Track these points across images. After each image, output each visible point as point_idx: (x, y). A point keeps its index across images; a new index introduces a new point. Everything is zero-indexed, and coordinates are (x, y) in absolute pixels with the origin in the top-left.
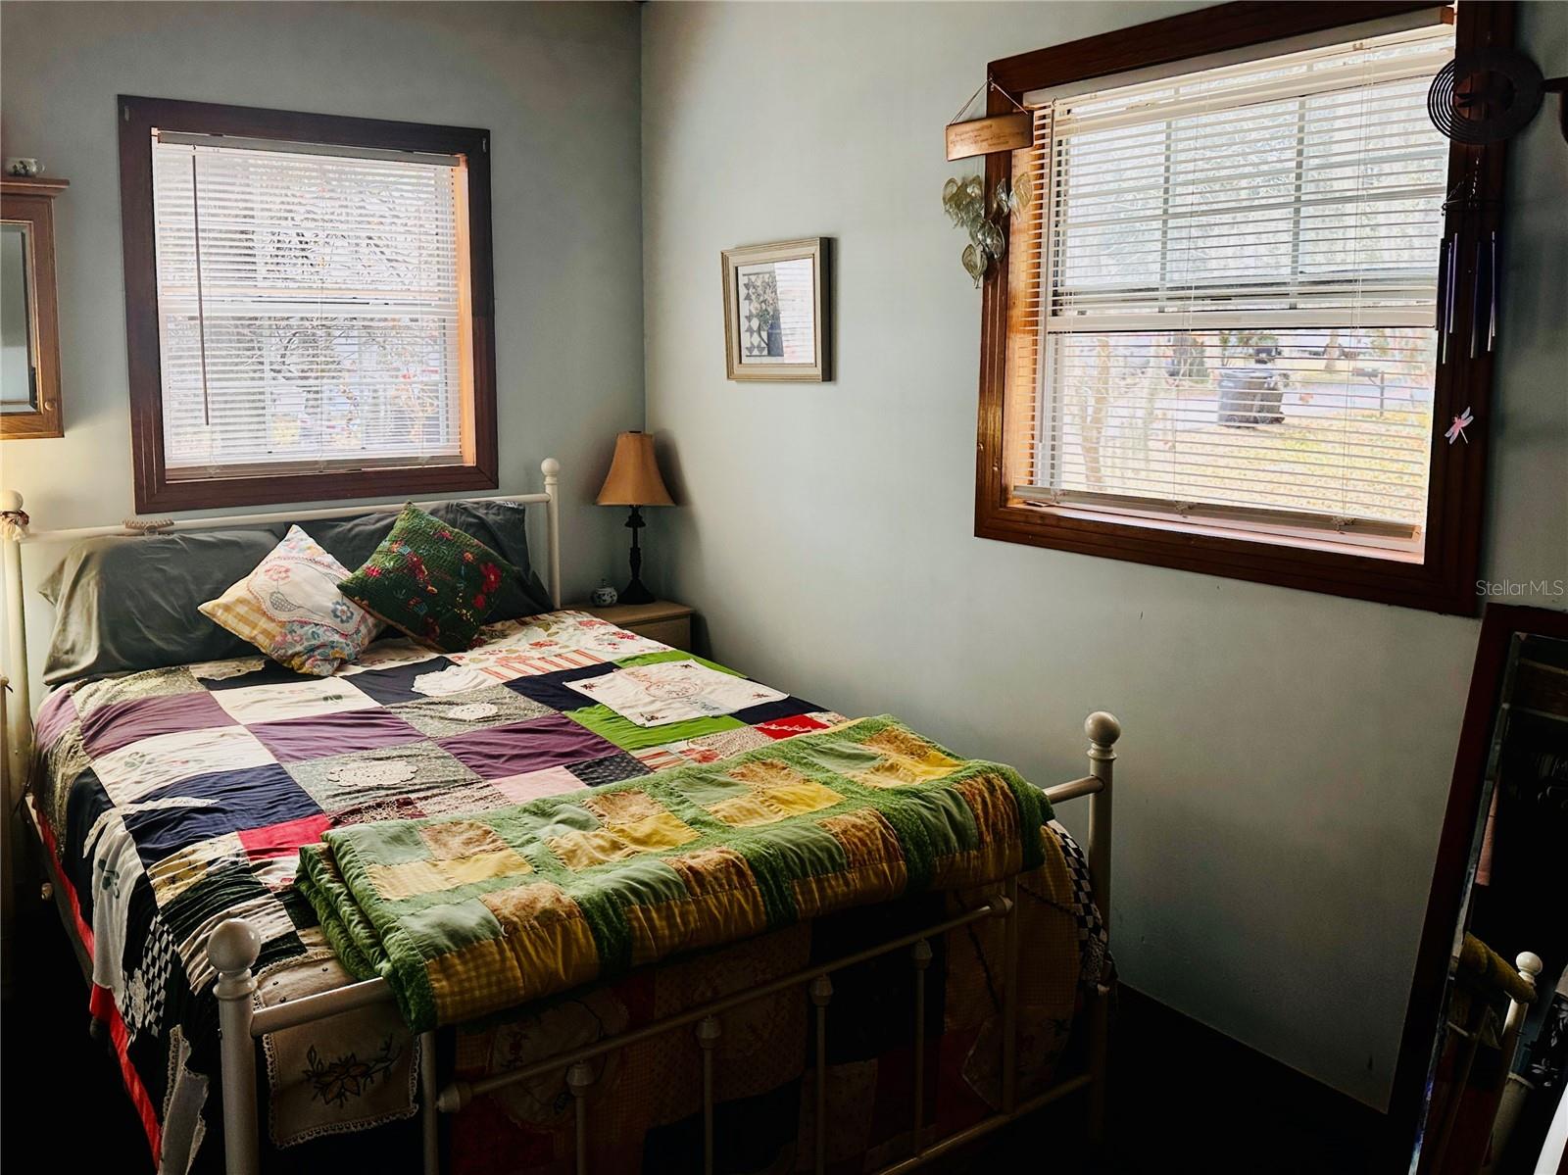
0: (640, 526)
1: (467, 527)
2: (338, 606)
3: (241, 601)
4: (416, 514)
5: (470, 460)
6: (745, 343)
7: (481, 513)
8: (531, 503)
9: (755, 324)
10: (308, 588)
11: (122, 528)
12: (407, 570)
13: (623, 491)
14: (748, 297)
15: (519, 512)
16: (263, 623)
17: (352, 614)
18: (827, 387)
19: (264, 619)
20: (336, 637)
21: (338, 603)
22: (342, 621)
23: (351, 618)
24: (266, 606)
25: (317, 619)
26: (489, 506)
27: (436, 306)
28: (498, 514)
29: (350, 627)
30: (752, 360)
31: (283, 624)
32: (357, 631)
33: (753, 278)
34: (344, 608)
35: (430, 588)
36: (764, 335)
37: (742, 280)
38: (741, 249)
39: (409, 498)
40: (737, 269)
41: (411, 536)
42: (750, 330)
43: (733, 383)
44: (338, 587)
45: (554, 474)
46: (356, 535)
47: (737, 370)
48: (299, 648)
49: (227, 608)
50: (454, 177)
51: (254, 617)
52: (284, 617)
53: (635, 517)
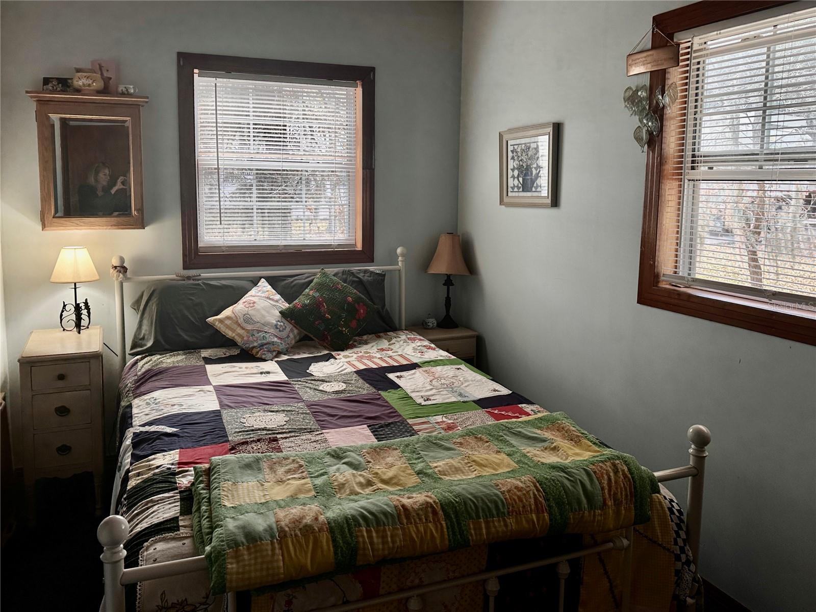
0: (451, 286)
1: (352, 283)
2: (279, 323)
3: (228, 318)
4: (325, 275)
5: (359, 247)
6: (511, 184)
7: (361, 275)
8: (391, 271)
9: (516, 173)
10: (264, 313)
11: (174, 276)
12: (316, 305)
13: (441, 267)
14: (513, 158)
15: (382, 276)
16: (239, 331)
17: (286, 327)
18: (554, 211)
19: (239, 328)
20: (276, 339)
21: (279, 321)
22: (280, 331)
23: (285, 329)
24: (241, 321)
25: (266, 329)
26: (366, 271)
27: (345, 164)
28: (370, 277)
29: (284, 334)
30: (514, 194)
31: (248, 331)
32: (288, 336)
33: (516, 147)
34: (282, 324)
35: (327, 315)
36: (521, 179)
37: (510, 148)
38: (511, 131)
39: (322, 266)
40: (507, 142)
41: (320, 287)
42: (513, 177)
43: (503, 206)
44: (280, 312)
45: (403, 255)
46: (294, 285)
47: (506, 200)
48: (255, 344)
49: (221, 321)
50: (356, 93)
51: (235, 326)
52: (249, 327)
53: (448, 281)
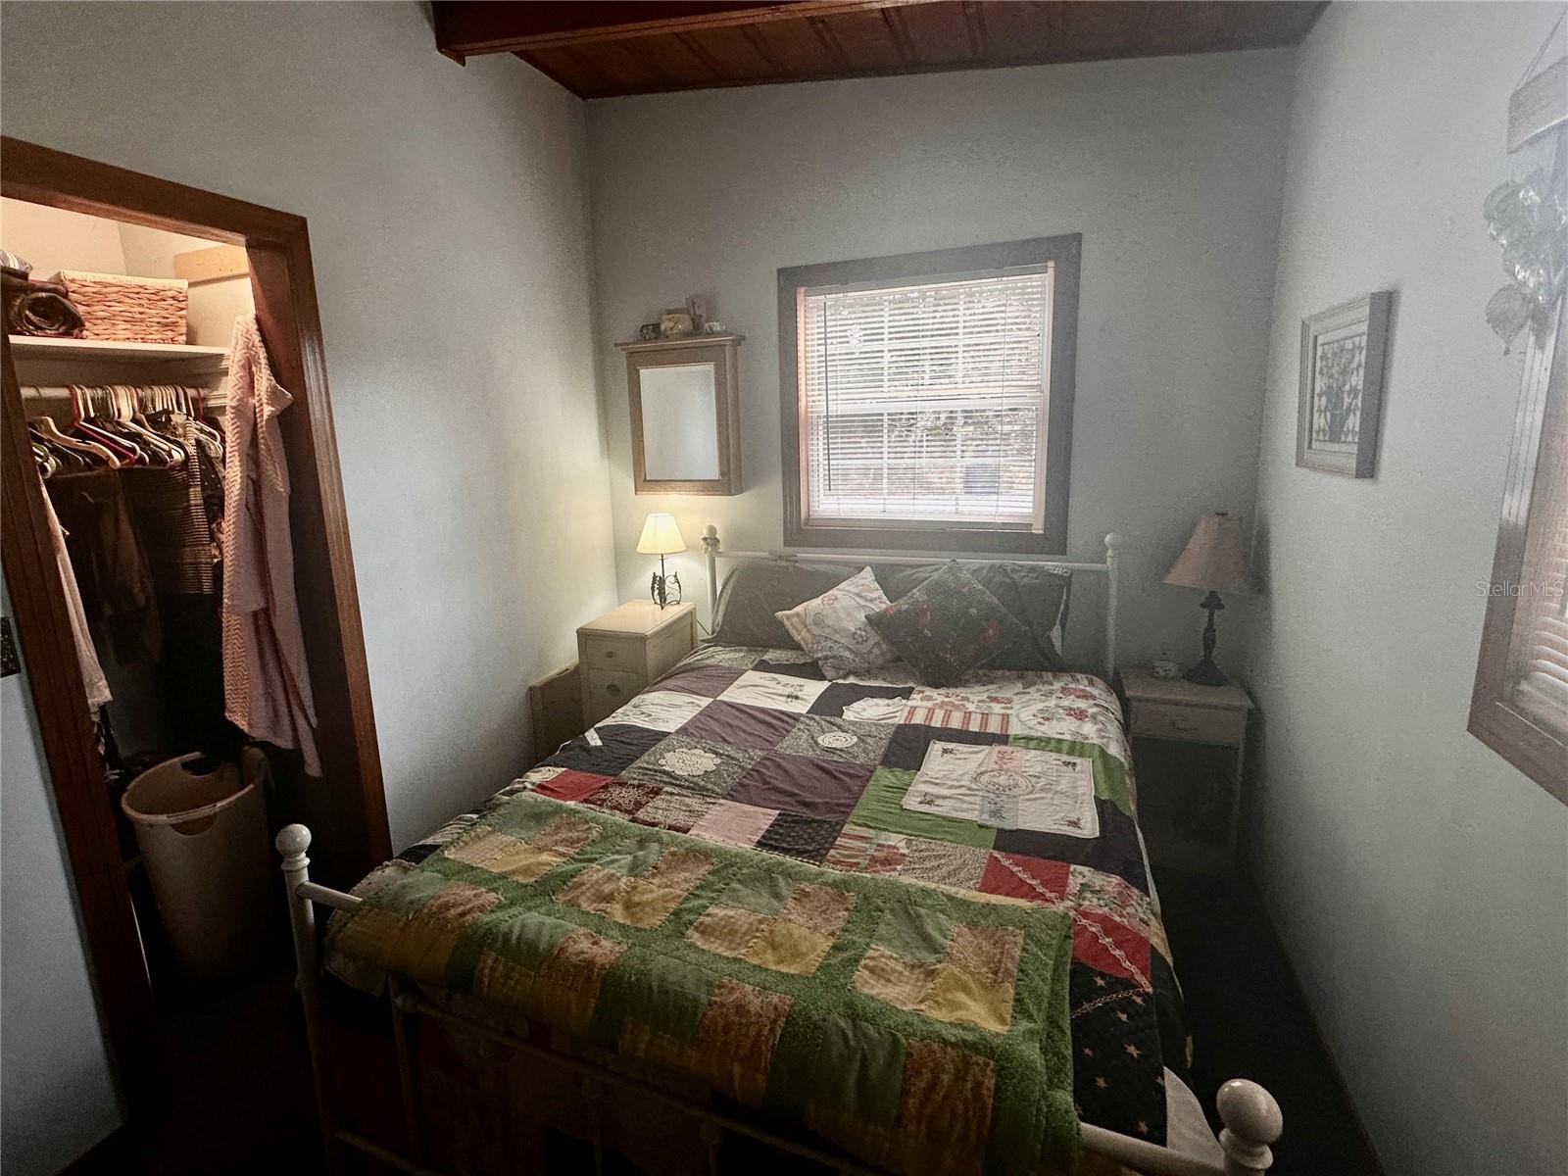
0: (1219, 609)
1: (996, 587)
2: (859, 632)
3: (797, 615)
4: (957, 569)
5: (1038, 529)
6: (1314, 425)
7: (1019, 575)
8: (1086, 572)
10: (842, 615)
11: (766, 554)
12: (917, 612)
15: (1063, 581)
16: (804, 633)
17: (868, 638)
19: (805, 630)
20: (846, 654)
21: (860, 629)
22: (858, 643)
23: (866, 641)
24: (809, 621)
25: (837, 637)
26: (1032, 569)
28: (1037, 578)
29: (864, 649)
30: (1322, 446)
31: (814, 636)
32: (870, 652)
34: (864, 633)
35: (926, 631)
37: (1320, 350)
39: (954, 554)
40: (1316, 337)
41: (935, 589)
43: (1300, 469)
44: (866, 617)
45: (1115, 548)
47: (1308, 455)
48: (820, 655)
49: (788, 618)
51: (800, 627)
52: (817, 631)
53: (1212, 601)
